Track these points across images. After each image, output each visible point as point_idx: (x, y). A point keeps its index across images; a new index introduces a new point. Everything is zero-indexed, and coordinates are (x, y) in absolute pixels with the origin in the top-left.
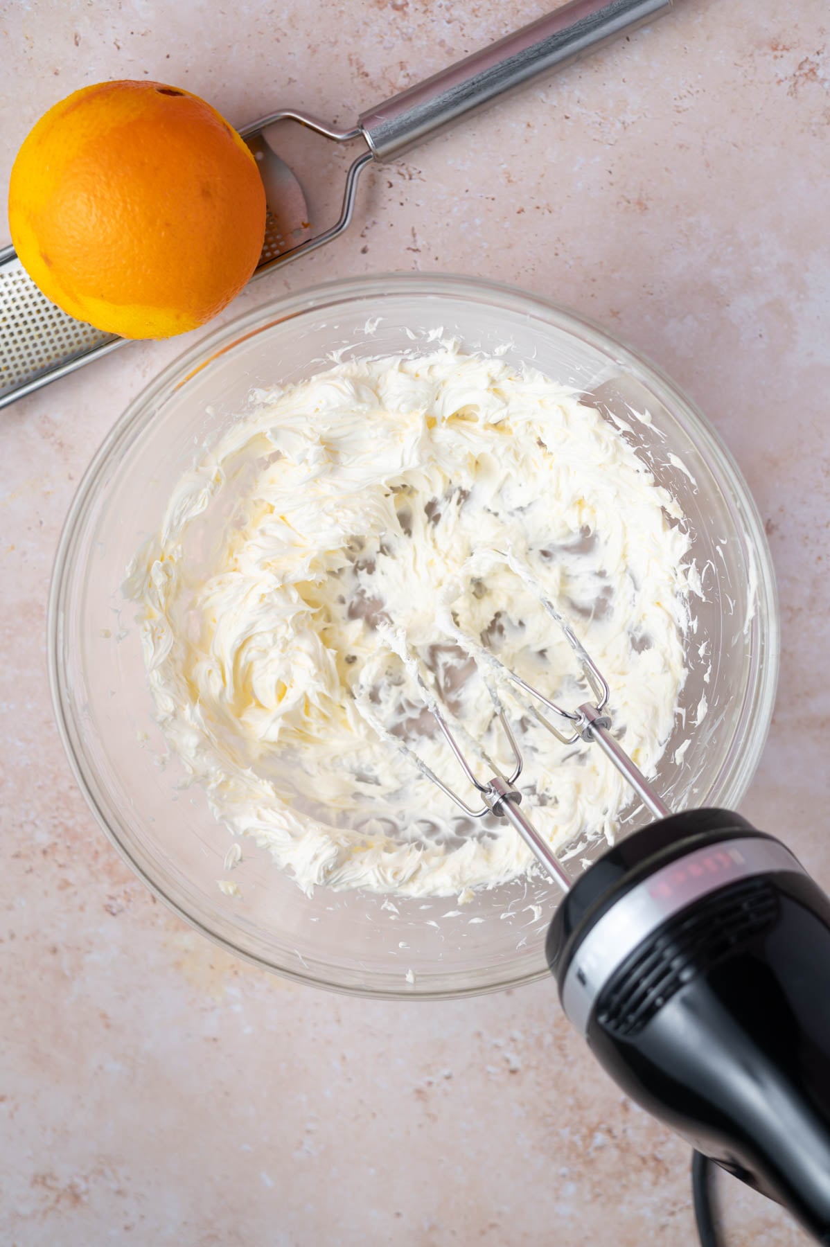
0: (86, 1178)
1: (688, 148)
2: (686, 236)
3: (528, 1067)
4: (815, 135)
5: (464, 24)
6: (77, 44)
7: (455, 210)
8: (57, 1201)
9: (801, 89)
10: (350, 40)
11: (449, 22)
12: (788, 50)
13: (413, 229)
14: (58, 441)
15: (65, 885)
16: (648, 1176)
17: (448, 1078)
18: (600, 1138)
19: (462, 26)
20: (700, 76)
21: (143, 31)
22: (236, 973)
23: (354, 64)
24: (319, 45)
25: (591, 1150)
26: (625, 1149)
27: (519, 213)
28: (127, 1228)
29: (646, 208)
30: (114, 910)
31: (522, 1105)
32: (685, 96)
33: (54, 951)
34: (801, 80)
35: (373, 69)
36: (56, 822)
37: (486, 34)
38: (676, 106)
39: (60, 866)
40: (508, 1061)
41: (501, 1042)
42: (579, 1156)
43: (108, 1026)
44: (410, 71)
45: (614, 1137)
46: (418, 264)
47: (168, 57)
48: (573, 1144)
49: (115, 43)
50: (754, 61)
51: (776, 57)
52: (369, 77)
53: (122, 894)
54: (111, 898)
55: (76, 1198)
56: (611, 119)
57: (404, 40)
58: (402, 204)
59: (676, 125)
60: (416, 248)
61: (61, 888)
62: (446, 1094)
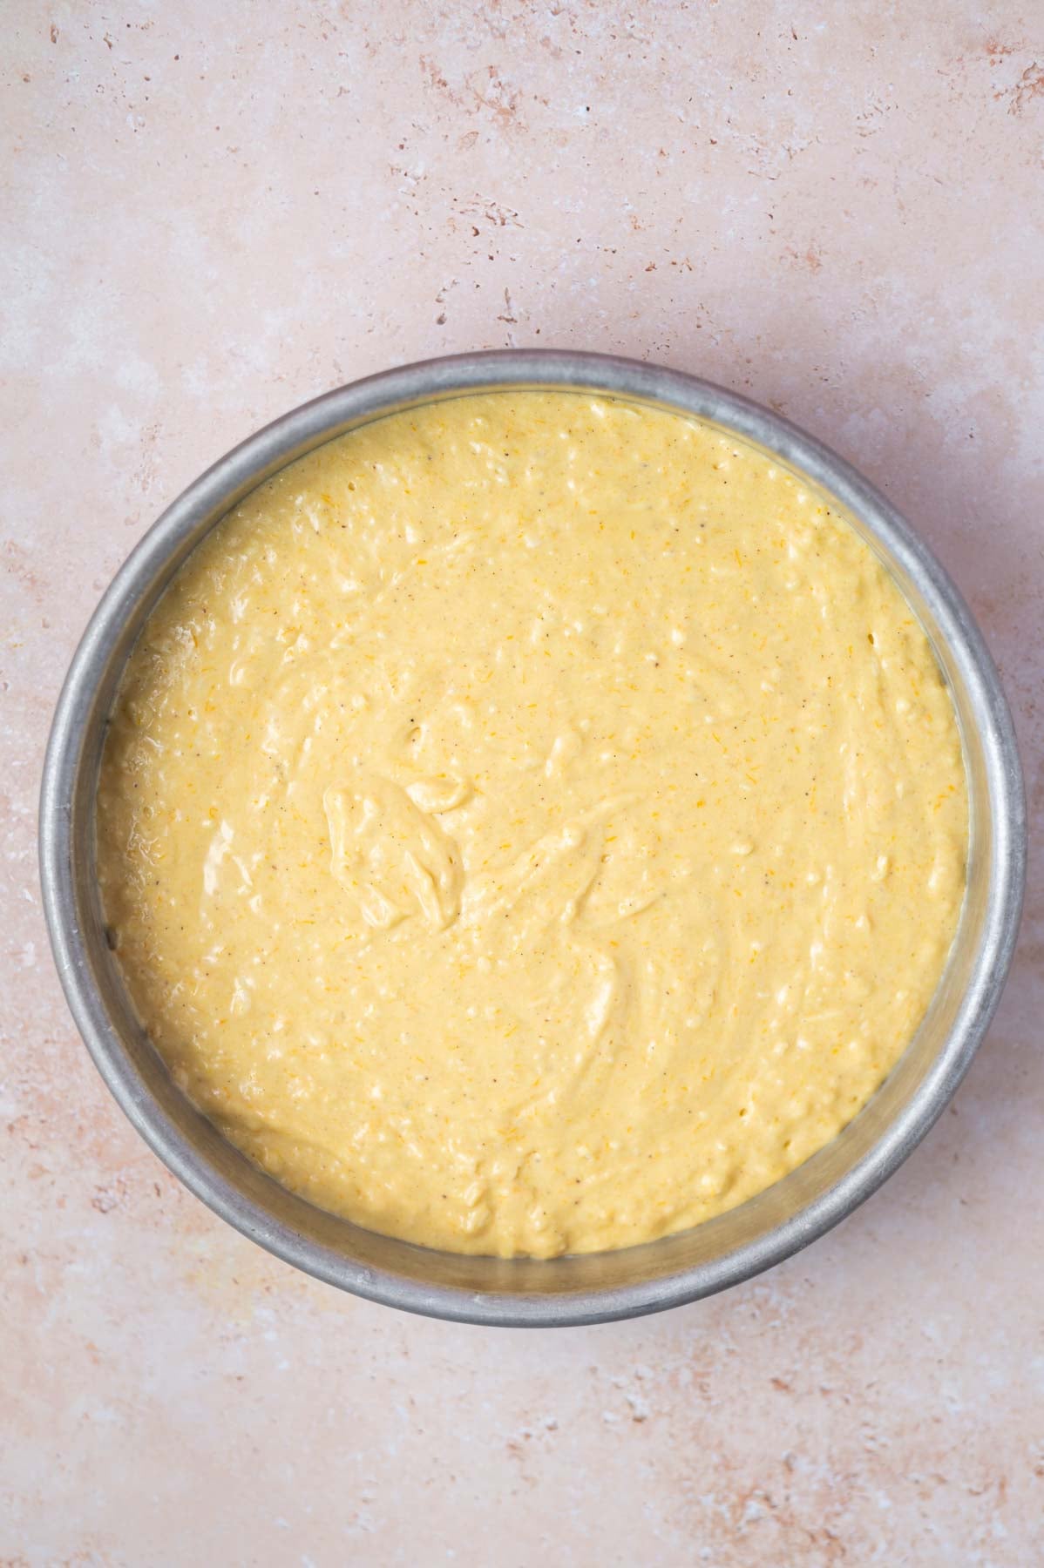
1: (875, 184)
2: (873, 301)
3: (659, 1413)
5: (576, 16)
6: (54, 40)
7: (563, 265)
9: (1025, 106)
10: (422, 37)
11: (555, 13)
12: (1009, 52)
13: (507, 290)
14: (29, 576)
15: (39, 1171)
16: (819, 1558)
17: (551, 1428)
18: (754, 1508)
19: (573, 18)
20: (891, 88)
21: (143, 23)
22: (268, 1289)
24: (380, 43)
25: (742, 1523)
26: (787, 1522)
27: (648, 270)
29: (819, 265)
30: (104, 1207)
31: (651, 1464)
32: (872, 115)
33: (25, 1260)
34: (1027, 93)
35: (453, 75)
36: (26, 1087)
38: (859, 128)
39: (32, 1147)
40: (631, 1405)
41: (623, 1380)
42: (726, 1531)
43: (96, 1361)
44: (503, 79)
45: (773, 1507)
46: (513, 338)
47: (177, 58)
48: (718, 1515)
49: (105, 40)
50: (963, 68)
51: (993, 63)
52: (448, 87)
53: (115, 1184)
54: (101, 1189)
56: (772, 144)
57: (495, 37)
58: (491, 258)
59: (859, 153)
60: (509, 317)
61: (33, 1177)
62: (549, 1450)
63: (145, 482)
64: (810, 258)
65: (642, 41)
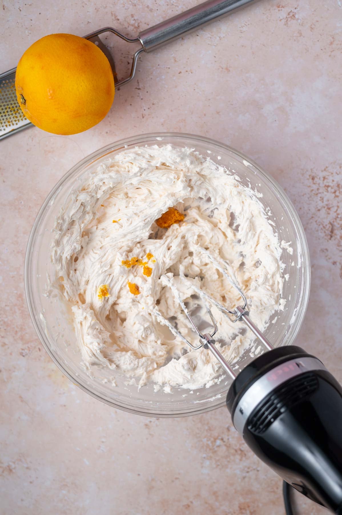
0: (14, 463)
1: (245, 47)
2: (245, 81)
4: (295, 41)
6: (4, 9)
7: (154, 72)
8: (3, 472)
9: (289, 23)
10: (112, 6)
12: (284, 7)
13: (138, 80)
15: (4, 344)
16: (238, 457)
17: (158, 419)
18: (218, 442)
20: (249, 18)
21: (30, 4)
23: (113, 15)
24: (99, 8)
25: (215, 447)
26: (228, 446)
27: (179, 73)
28: (31, 482)
29: (229, 71)
30: (24, 355)
31: (187, 429)
32: (244, 26)
33: (0, 371)
34: (289, 19)
35: (121, 17)
37: (165, 3)
38: (240, 30)
39: (2, 337)
42: (210, 449)
43: (22, 401)
44: (136, 18)
45: (224, 442)
46: (140, 93)
47: (40, 14)
48: (208, 445)
49: (19, 9)
50: (270, 12)
51: (279, 10)
52: (120, 21)
53: (27, 348)
54: (22, 349)
55: (10, 470)
56: (215, 36)
57: (133, 6)
59: (240, 38)
60: (138, 88)
61: (3, 346)
62: (157, 426)
63: (32, 139)
64: (227, 69)
65: (176, 6)
